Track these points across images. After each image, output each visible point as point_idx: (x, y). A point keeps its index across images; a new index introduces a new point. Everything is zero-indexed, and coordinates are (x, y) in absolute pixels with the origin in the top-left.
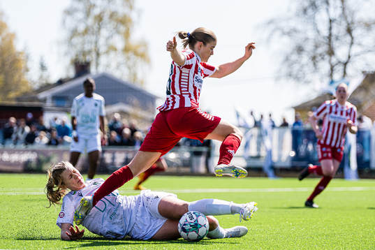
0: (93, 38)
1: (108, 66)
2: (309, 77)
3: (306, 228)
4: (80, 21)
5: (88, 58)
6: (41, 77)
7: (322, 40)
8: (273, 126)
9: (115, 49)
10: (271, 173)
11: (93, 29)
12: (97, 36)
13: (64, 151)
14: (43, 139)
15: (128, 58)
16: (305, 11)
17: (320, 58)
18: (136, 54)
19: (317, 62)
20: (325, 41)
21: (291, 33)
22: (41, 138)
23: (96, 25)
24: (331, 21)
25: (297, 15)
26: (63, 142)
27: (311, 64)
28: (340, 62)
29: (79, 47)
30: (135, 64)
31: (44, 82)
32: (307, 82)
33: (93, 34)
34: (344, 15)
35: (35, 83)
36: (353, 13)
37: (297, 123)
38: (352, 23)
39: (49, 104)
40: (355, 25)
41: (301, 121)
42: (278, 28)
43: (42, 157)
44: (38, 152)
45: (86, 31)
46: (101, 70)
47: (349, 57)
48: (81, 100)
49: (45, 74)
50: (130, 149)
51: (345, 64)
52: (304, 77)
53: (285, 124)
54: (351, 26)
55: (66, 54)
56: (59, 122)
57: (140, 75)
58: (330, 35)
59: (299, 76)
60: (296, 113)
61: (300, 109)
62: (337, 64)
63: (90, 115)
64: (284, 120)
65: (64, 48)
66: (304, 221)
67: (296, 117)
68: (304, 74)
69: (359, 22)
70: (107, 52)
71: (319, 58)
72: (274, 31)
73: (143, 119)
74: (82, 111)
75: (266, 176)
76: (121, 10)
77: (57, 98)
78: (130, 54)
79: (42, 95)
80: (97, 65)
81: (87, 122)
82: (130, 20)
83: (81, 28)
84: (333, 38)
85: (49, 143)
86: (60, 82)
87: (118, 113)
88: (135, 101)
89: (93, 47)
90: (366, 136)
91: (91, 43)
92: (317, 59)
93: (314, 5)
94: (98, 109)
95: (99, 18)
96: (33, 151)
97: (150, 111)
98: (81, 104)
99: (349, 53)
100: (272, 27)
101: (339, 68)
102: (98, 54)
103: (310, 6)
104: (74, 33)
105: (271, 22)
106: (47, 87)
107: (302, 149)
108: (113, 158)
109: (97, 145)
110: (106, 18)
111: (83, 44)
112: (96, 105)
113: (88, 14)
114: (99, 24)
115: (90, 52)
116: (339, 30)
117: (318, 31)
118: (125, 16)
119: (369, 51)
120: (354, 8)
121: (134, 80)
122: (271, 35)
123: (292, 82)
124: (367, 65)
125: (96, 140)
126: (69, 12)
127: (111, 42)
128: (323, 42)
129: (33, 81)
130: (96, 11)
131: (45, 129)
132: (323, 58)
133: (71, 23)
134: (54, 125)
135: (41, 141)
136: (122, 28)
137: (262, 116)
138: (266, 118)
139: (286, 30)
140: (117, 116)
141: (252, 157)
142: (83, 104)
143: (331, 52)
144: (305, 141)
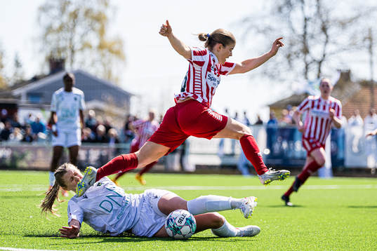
0: (68, 35)
1: (83, 63)
2: (283, 75)
3: (280, 226)
4: (55, 18)
5: (63, 55)
6: (15, 74)
7: (296, 38)
8: (248, 124)
9: (90, 47)
10: (245, 170)
11: (68, 26)
12: (72, 34)
13: (39, 148)
14: (18, 135)
15: (103, 55)
16: (280, 9)
17: (295, 56)
18: (111, 51)
19: (292, 60)
20: (300, 40)
21: (266, 31)
22: (16, 135)
23: (72, 22)
24: (306, 20)
25: (273, 13)
26: (37, 139)
27: (286, 62)
28: (314, 60)
29: (53, 44)
30: (110, 62)
31: (19, 79)
32: (282, 81)
33: (68, 30)
34: (319, 14)
35: (9, 81)
36: (327, 12)
37: (271, 121)
38: (327, 21)
39: (23, 101)
40: (330, 24)
41: (276, 119)
42: (252, 27)
43: (16, 154)
44: (12, 149)
45: (61, 28)
46: (76, 67)
47: (324, 56)
48: (61, 95)
49: (20, 71)
50: (104, 146)
51: (320, 63)
52: (279, 75)
53: (260, 122)
54: (326, 24)
55: (41, 51)
56: (33, 119)
57: (115, 73)
58: (305, 33)
59: (274, 74)
60: (271, 111)
61: (275, 107)
62: (311, 62)
63: (70, 109)
64: (259, 118)
65: (39, 45)
66: (277, 219)
67: (271, 115)
68: (279, 72)
69: (335, 21)
70: (82, 49)
71: (293, 57)
72: (249, 28)
73: (118, 117)
74: (61, 105)
75: (240, 173)
76: (96, 7)
77: (31, 95)
78: (105, 51)
79: (16, 92)
80: (72, 61)
81: (67, 116)
82: (105, 18)
83: (56, 25)
84: (307, 37)
85: (24, 140)
86: (35, 79)
87: (93, 110)
88: (110, 98)
89: (68, 44)
90: (340, 134)
91: (66, 40)
92: (292, 57)
93: (288, 3)
94: (77, 103)
95: (74, 15)
96: (7, 148)
97: (124, 109)
98: (60, 98)
99: (324, 51)
100: (247, 25)
101: (314, 67)
102: (73, 52)
103: (285, 5)
104: (49, 30)
105: (246, 20)
106: (22, 83)
107: (276, 147)
108: (88, 155)
109: (76, 140)
110: (81, 15)
111: (59, 40)
112: (76, 99)
113: (63, 10)
114: (74, 21)
115: (64, 49)
116: (314, 28)
117: (293, 30)
118: (100, 14)
119: (345, 49)
120: (329, 7)
121: (109, 77)
122: (246, 33)
123: (267, 80)
124: (342, 63)
125: (75, 135)
126: (44, 9)
127: (86, 39)
128: (298, 40)
129: (7, 78)
130: (71, 8)
131: (19, 126)
132: (298, 57)
133: (46, 20)
134: (28, 122)
135: (15, 138)
136: (97, 26)
137: (237, 114)
138: (241, 116)
139: (262, 28)
140: (92, 113)
141: (227, 155)
142: (63, 99)
143: (306, 51)
144: (279, 139)
